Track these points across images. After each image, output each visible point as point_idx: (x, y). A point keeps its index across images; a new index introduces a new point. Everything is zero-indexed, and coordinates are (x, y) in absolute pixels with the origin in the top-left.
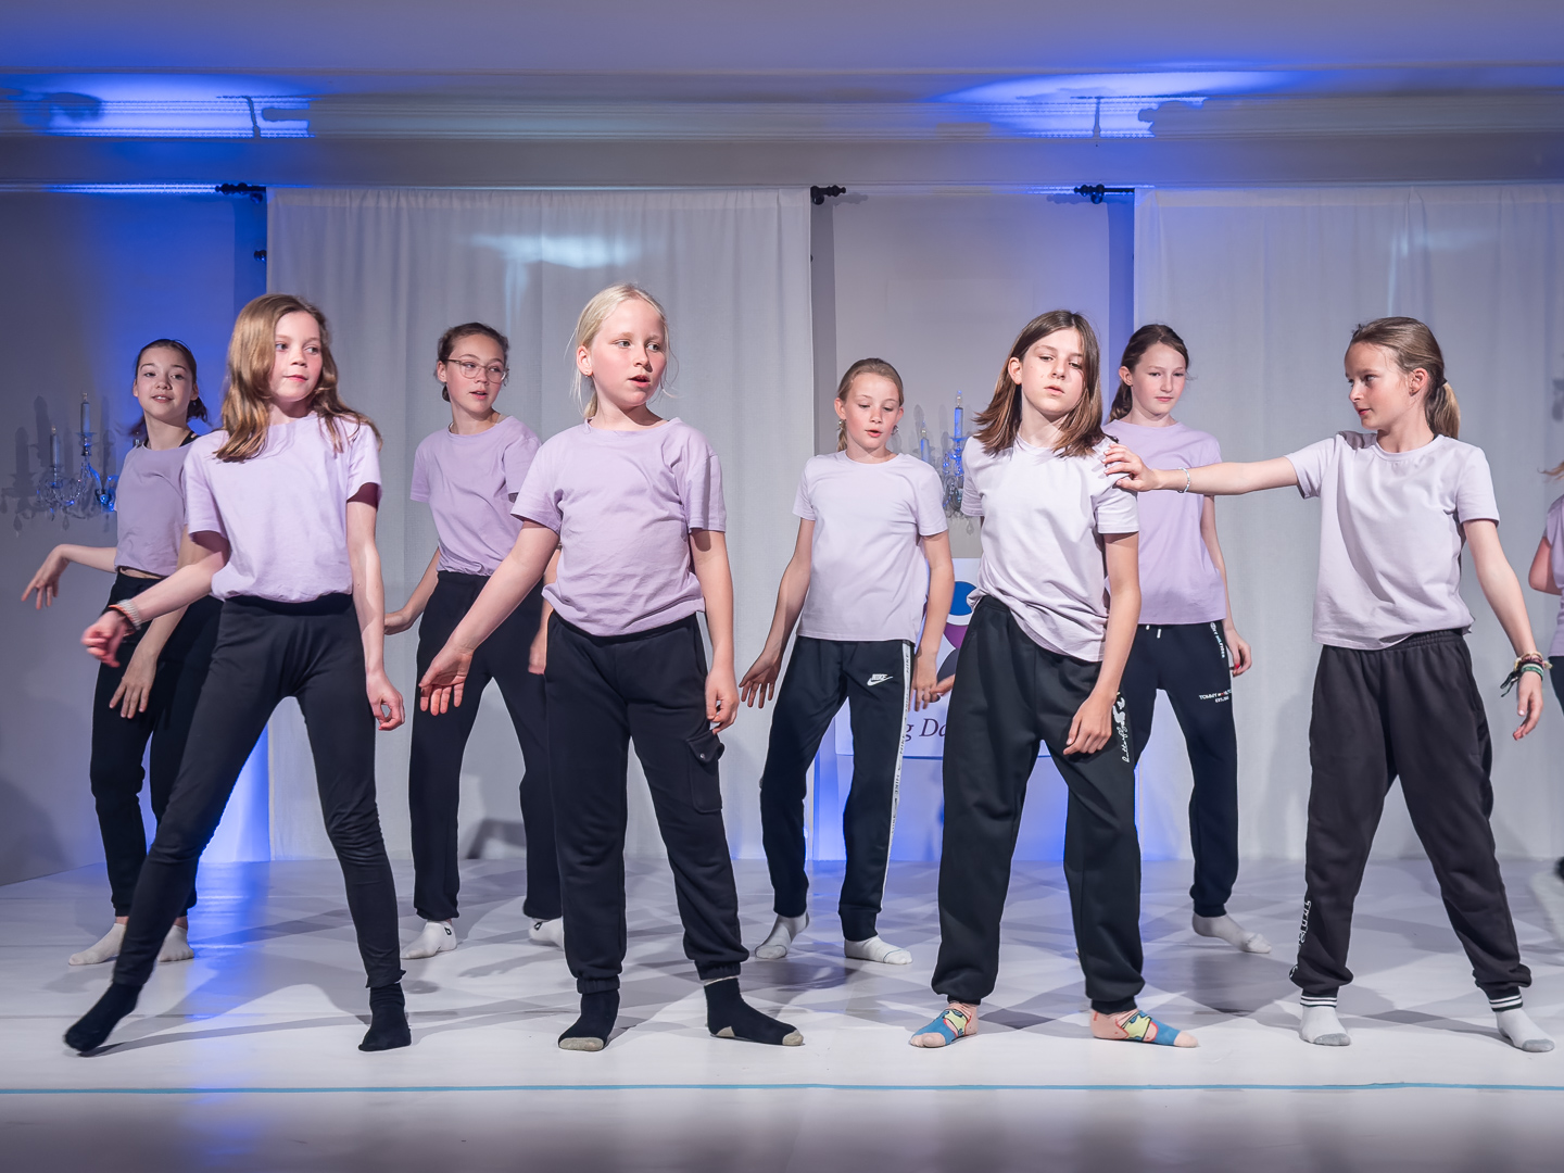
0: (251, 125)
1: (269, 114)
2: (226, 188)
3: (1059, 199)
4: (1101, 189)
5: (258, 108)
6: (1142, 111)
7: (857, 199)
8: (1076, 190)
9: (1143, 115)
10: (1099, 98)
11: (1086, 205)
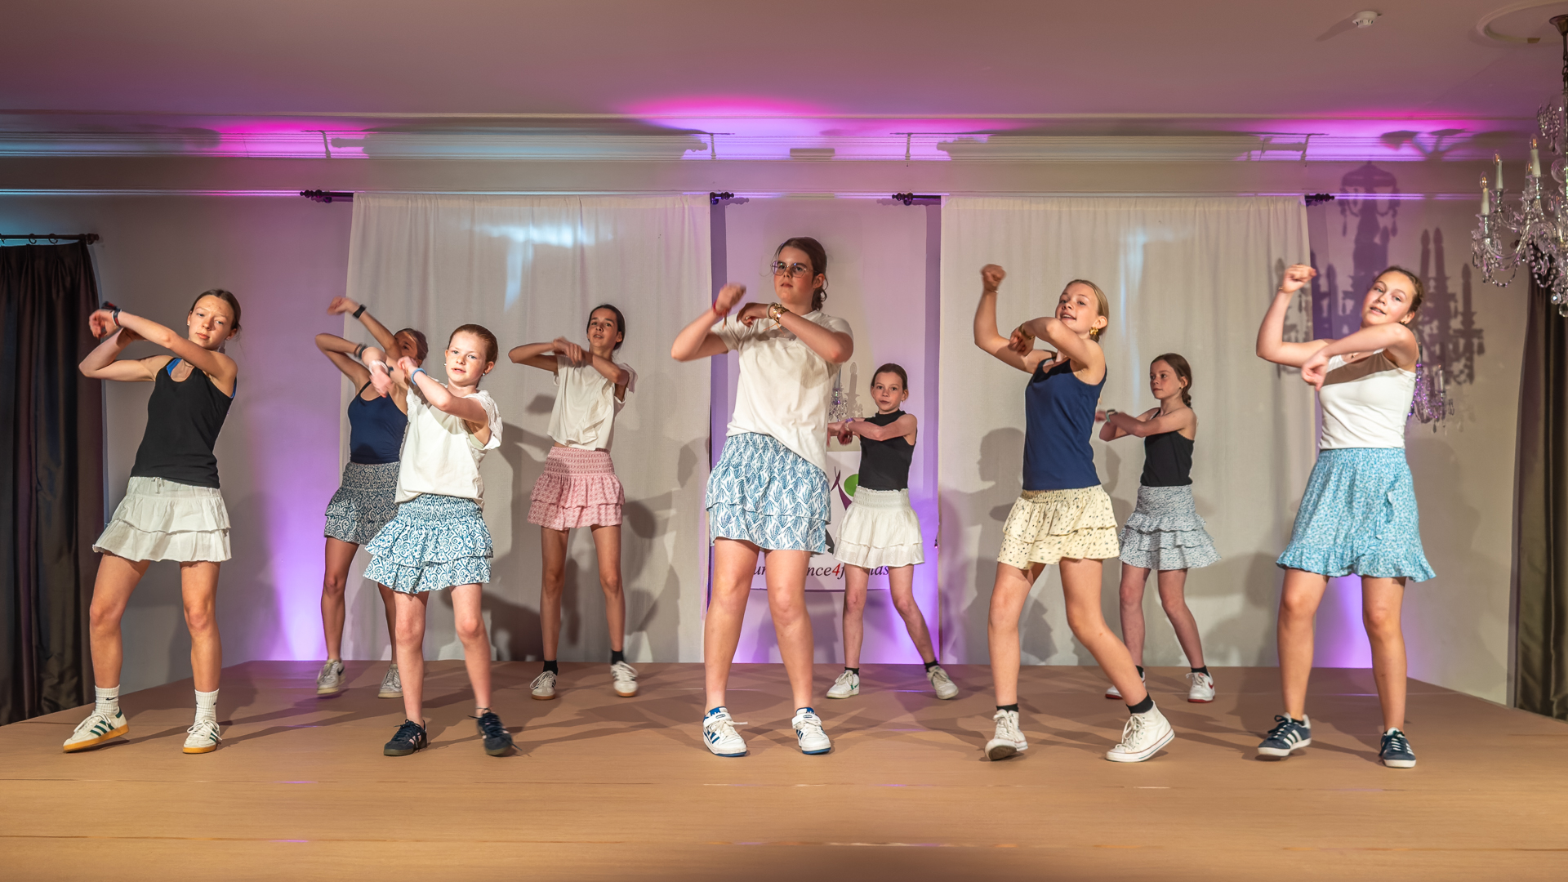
0: (324, 149)
1: (336, 143)
2: (307, 194)
3: (884, 202)
4: (911, 196)
5: (329, 138)
6: (939, 143)
7: (741, 201)
8: (893, 196)
9: (940, 147)
10: (909, 134)
11: (901, 206)
